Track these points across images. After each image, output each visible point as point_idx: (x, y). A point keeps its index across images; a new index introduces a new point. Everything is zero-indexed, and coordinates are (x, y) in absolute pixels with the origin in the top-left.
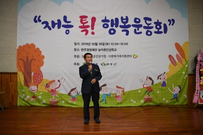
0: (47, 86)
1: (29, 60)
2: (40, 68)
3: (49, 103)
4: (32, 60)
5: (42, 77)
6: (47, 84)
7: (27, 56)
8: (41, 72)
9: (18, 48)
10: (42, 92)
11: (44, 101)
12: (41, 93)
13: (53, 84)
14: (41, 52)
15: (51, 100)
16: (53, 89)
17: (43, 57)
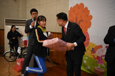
0: (93, 51)
1: (78, 21)
2: (87, 30)
3: (93, 71)
4: (80, 21)
5: (89, 40)
6: (93, 49)
7: (76, 17)
8: (88, 35)
9: (69, 10)
10: (88, 56)
11: (89, 67)
12: (87, 58)
13: (99, 50)
14: (89, 11)
15: (96, 68)
16: (100, 56)
17: (91, 17)
